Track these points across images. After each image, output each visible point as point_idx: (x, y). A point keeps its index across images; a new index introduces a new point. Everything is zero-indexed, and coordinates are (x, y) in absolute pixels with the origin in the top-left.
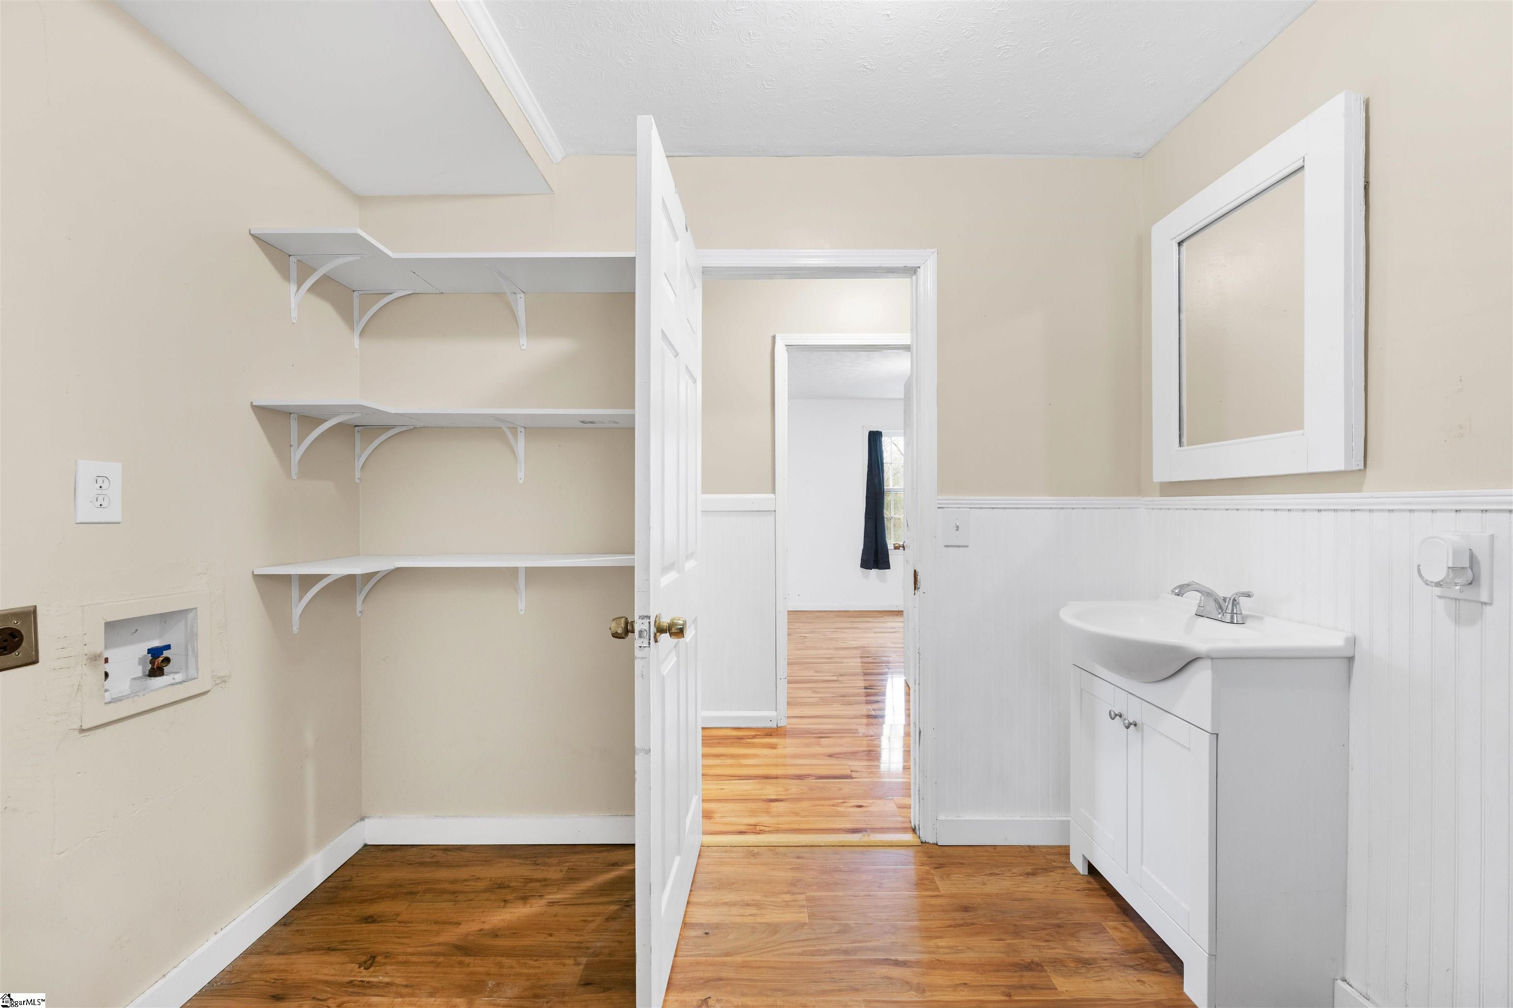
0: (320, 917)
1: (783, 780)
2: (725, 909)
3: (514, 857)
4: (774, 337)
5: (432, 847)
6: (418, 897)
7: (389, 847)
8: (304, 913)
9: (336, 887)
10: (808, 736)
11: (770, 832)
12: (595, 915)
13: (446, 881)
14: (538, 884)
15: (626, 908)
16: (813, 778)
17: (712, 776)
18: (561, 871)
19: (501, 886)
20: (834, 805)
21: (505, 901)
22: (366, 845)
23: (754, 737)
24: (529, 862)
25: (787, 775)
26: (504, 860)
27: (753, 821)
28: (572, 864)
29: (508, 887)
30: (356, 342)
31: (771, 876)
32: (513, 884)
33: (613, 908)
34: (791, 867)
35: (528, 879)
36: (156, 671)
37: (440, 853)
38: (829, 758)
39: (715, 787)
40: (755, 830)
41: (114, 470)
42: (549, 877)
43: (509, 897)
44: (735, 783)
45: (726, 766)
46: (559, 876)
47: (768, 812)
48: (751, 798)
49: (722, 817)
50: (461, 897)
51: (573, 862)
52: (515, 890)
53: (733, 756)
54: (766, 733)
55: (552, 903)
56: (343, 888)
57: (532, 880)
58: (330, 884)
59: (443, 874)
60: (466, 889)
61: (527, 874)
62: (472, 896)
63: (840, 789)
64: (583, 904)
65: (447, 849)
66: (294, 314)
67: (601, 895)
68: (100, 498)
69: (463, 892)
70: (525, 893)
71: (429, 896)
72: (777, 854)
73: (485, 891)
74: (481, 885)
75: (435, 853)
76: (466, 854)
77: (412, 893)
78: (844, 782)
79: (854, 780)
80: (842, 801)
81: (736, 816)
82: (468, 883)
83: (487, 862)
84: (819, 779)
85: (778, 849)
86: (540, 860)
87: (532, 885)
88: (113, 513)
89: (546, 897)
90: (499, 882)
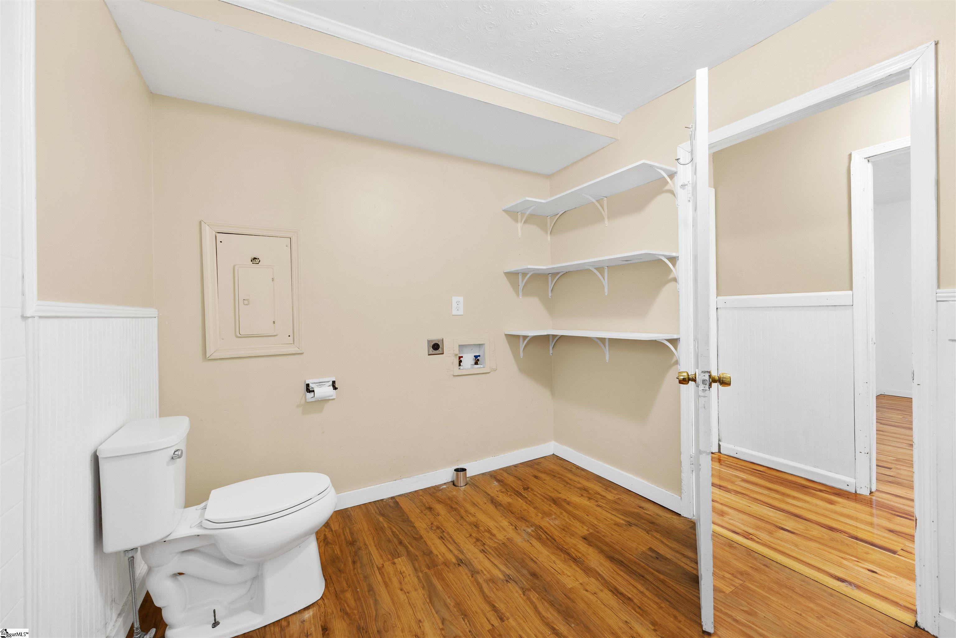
0: (524, 469)
1: (814, 525)
2: (679, 556)
3: (600, 482)
4: (850, 155)
5: (573, 465)
6: (555, 478)
7: (560, 458)
8: (522, 466)
9: (535, 463)
10: (887, 510)
11: (758, 542)
12: (611, 519)
13: (568, 478)
14: (600, 496)
15: (629, 526)
16: (847, 535)
17: (751, 497)
18: (614, 497)
19: (586, 490)
20: (842, 558)
21: (582, 495)
22: (554, 454)
23: (821, 491)
24: (604, 487)
25: (820, 523)
26: (595, 482)
27: (751, 531)
28: (622, 497)
29: (588, 491)
30: (549, 237)
31: (730, 561)
32: (590, 491)
33: (622, 522)
34: (751, 566)
35: (598, 493)
36: (476, 363)
37: (574, 468)
38: (887, 532)
39: (745, 503)
40: (747, 536)
41: (461, 299)
42: (607, 496)
43: (585, 495)
44: (764, 508)
45: (771, 497)
46: (612, 498)
47: (770, 533)
48: (766, 520)
49: (730, 519)
50: (568, 486)
51: (622, 496)
52: (589, 493)
53: (783, 494)
54: (838, 492)
55: (599, 506)
56: (537, 464)
57: (599, 494)
58: (534, 461)
59: (570, 475)
60: (572, 484)
61: (599, 491)
62: (572, 487)
63: (867, 553)
64: (611, 514)
65: (578, 468)
66: (520, 234)
67: (622, 515)
68: (458, 308)
69: (570, 484)
70: (592, 497)
71: (559, 480)
72: (750, 555)
73: (578, 488)
74: (579, 485)
75: (573, 467)
76: (583, 473)
77: (555, 476)
78: (877, 551)
79: (896, 556)
80: (857, 560)
81: (741, 523)
82: (575, 483)
83: (588, 479)
84: (852, 538)
85: (752, 553)
86: (609, 489)
87: (598, 496)
88: (461, 312)
89: (599, 503)
90: (586, 488)
